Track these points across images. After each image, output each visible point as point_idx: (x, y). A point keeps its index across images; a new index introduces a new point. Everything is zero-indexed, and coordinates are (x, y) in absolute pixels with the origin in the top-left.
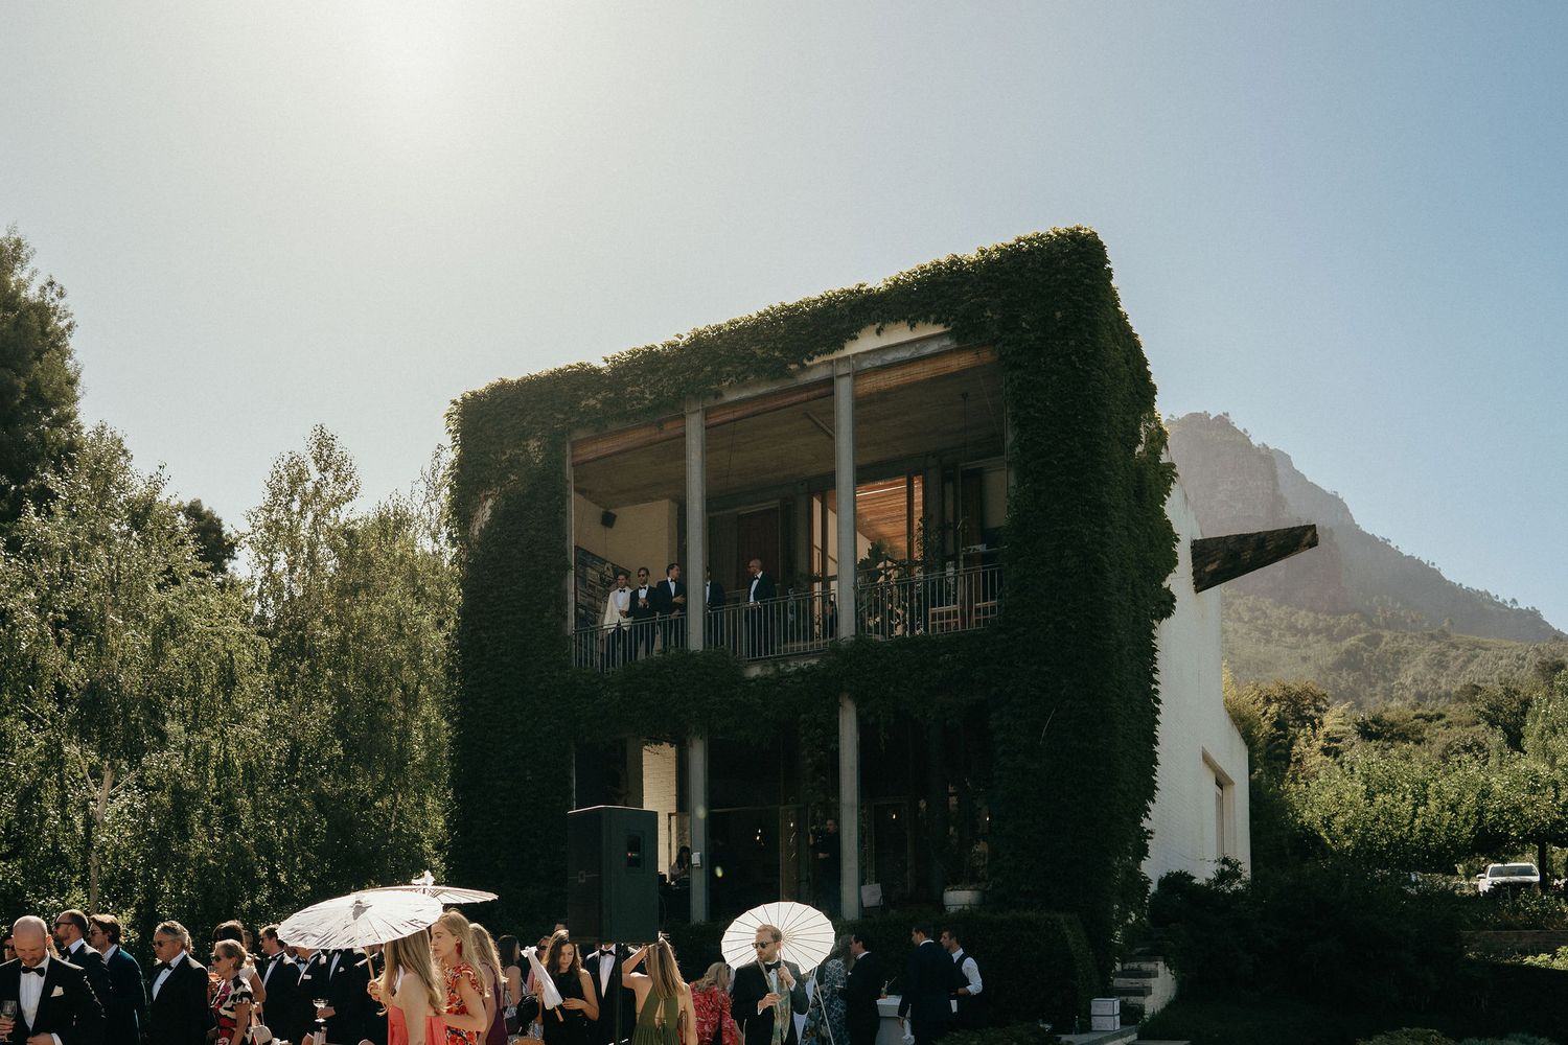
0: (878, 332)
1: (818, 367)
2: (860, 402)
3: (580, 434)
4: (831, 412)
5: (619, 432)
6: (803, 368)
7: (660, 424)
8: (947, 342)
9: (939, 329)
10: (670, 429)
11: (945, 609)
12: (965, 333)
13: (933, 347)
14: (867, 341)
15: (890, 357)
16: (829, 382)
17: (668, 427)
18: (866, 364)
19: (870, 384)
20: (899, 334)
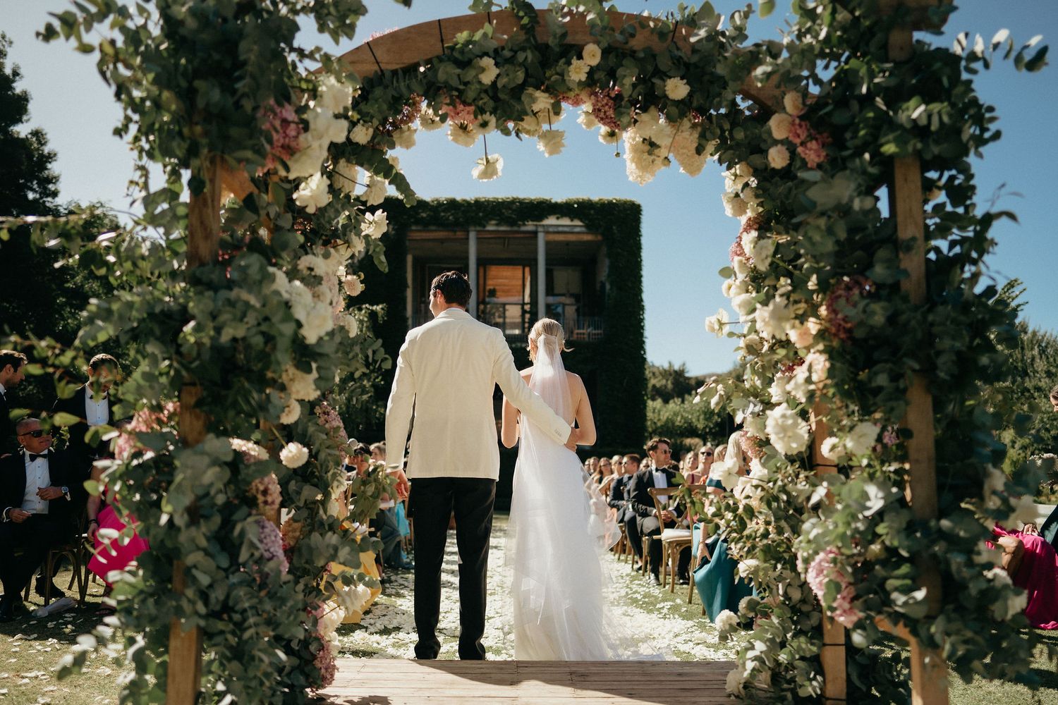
0: (558, 218)
1: (530, 226)
2: (548, 243)
3: (414, 228)
4: (536, 245)
5: (436, 231)
6: (524, 225)
7: (455, 232)
8: (583, 229)
9: (580, 224)
10: (460, 234)
11: (581, 331)
12: (590, 227)
13: (577, 230)
14: (551, 221)
15: (561, 229)
16: (535, 233)
17: (458, 233)
18: (551, 229)
19: (552, 237)
20: (566, 221)
